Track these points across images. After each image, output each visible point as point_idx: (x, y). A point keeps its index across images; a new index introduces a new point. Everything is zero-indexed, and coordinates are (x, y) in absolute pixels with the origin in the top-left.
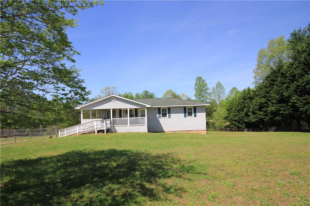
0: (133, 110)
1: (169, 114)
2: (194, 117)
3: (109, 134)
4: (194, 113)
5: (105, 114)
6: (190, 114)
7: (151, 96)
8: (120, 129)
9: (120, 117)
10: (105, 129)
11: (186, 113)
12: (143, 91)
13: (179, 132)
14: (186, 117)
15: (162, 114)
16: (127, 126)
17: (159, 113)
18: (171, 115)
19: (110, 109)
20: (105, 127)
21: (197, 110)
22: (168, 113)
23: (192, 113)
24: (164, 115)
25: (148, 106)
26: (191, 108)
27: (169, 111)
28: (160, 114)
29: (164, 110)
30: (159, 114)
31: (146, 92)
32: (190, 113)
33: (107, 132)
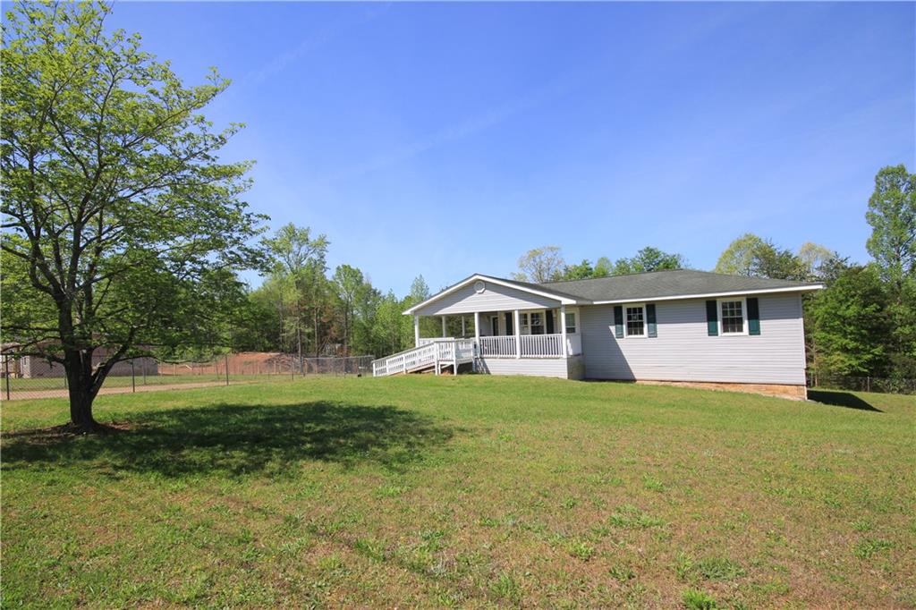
0: (542, 313)
1: (651, 325)
2: (750, 334)
3: (466, 377)
4: (749, 319)
5: (458, 327)
6: (732, 324)
7: (669, 265)
8: (498, 366)
9: (508, 334)
10: (454, 363)
11: (716, 320)
12: (640, 252)
13: (688, 384)
14: (717, 335)
15: (629, 325)
16: (515, 358)
17: (619, 321)
18: (659, 326)
19: (473, 314)
20: (454, 358)
21: (761, 310)
22: (648, 323)
23: (740, 321)
24: (635, 328)
25: (565, 301)
26: (739, 304)
27: (651, 316)
28: (622, 324)
29: (634, 311)
30: (616, 323)
31: (651, 253)
32: (733, 321)
33: (460, 372)
